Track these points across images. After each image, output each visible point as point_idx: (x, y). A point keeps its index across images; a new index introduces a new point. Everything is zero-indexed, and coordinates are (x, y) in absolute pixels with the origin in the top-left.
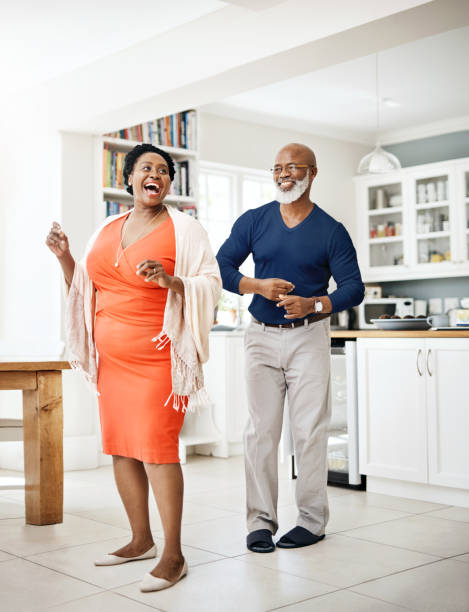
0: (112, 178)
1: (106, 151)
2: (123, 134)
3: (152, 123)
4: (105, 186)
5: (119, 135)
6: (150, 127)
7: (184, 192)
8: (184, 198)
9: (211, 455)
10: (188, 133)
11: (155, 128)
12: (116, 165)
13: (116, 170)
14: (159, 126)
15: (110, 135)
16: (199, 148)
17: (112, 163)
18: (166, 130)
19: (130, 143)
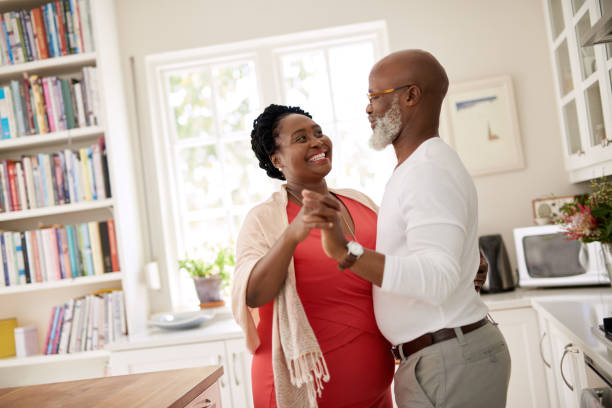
10: (76, 26)
18: (35, 35)
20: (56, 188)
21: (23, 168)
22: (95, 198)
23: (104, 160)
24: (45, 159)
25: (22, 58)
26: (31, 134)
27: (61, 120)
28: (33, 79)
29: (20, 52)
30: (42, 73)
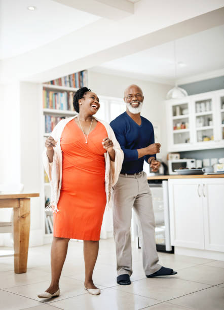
0: (47, 104)
1: (44, 91)
2: (52, 82)
4: (44, 108)
5: (50, 83)
6: (65, 79)
11: (68, 79)
12: (49, 98)
13: (49, 100)
14: (70, 78)
18: (73, 80)
19: (56, 87)
25: (69, 86)
26: (69, 110)
28: (71, 93)
29: (68, 83)
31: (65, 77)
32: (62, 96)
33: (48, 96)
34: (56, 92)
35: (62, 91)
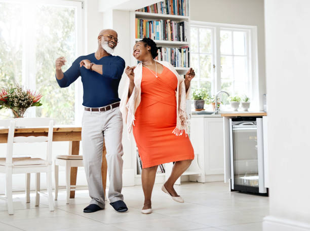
0: (140, 33)
1: (137, 19)
2: (147, 9)
3: (163, 3)
4: (136, 38)
5: (144, 10)
6: (161, 5)
7: (182, 39)
8: (181, 42)
9: (197, 182)
10: (184, 6)
11: (164, 5)
12: (143, 26)
13: (143, 29)
14: (167, 4)
15: (139, 10)
16: (190, 15)
17: (140, 25)
18: (170, 6)
19: (151, 14)
20: (171, 60)
21: (161, 51)
22: (185, 66)
23: (189, 53)
24: (169, 50)
25: (166, 12)
26: (166, 40)
27: (176, 37)
28: (168, 21)
29: (165, 10)
30: (172, 19)
31: (162, 3)
32: (157, 24)
33: (141, 25)
34: (151, 20)
35: (158, 19)
